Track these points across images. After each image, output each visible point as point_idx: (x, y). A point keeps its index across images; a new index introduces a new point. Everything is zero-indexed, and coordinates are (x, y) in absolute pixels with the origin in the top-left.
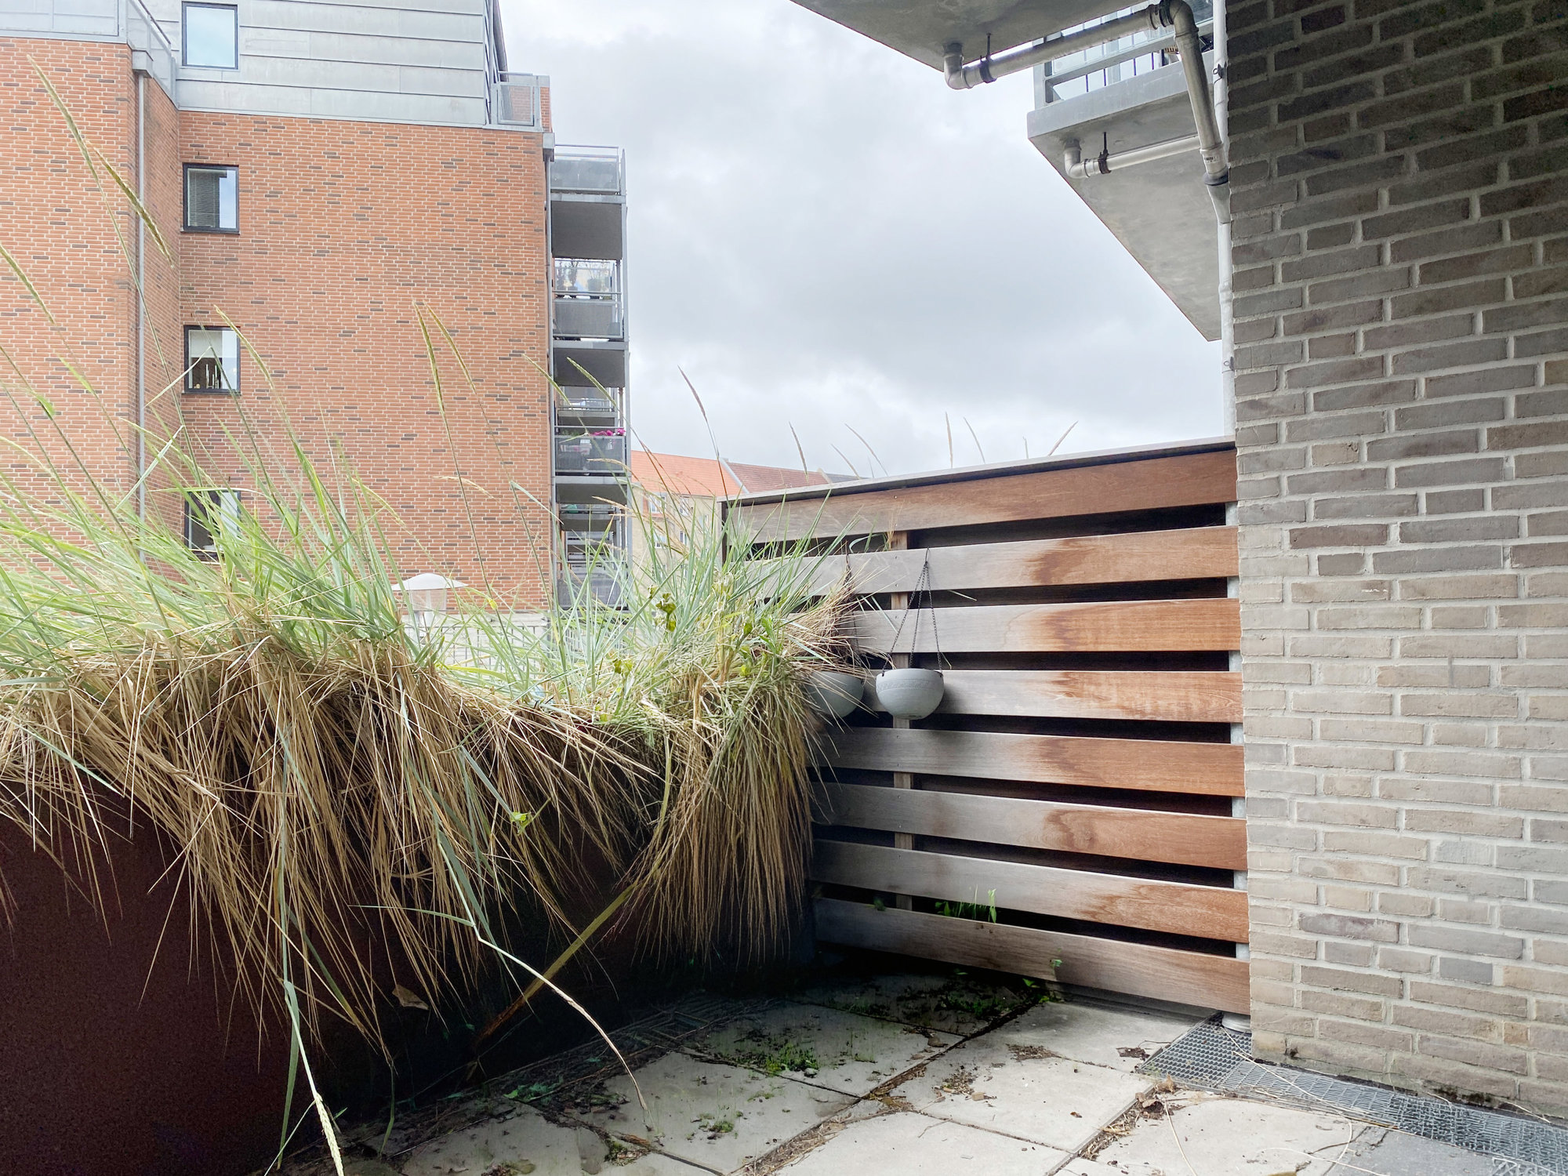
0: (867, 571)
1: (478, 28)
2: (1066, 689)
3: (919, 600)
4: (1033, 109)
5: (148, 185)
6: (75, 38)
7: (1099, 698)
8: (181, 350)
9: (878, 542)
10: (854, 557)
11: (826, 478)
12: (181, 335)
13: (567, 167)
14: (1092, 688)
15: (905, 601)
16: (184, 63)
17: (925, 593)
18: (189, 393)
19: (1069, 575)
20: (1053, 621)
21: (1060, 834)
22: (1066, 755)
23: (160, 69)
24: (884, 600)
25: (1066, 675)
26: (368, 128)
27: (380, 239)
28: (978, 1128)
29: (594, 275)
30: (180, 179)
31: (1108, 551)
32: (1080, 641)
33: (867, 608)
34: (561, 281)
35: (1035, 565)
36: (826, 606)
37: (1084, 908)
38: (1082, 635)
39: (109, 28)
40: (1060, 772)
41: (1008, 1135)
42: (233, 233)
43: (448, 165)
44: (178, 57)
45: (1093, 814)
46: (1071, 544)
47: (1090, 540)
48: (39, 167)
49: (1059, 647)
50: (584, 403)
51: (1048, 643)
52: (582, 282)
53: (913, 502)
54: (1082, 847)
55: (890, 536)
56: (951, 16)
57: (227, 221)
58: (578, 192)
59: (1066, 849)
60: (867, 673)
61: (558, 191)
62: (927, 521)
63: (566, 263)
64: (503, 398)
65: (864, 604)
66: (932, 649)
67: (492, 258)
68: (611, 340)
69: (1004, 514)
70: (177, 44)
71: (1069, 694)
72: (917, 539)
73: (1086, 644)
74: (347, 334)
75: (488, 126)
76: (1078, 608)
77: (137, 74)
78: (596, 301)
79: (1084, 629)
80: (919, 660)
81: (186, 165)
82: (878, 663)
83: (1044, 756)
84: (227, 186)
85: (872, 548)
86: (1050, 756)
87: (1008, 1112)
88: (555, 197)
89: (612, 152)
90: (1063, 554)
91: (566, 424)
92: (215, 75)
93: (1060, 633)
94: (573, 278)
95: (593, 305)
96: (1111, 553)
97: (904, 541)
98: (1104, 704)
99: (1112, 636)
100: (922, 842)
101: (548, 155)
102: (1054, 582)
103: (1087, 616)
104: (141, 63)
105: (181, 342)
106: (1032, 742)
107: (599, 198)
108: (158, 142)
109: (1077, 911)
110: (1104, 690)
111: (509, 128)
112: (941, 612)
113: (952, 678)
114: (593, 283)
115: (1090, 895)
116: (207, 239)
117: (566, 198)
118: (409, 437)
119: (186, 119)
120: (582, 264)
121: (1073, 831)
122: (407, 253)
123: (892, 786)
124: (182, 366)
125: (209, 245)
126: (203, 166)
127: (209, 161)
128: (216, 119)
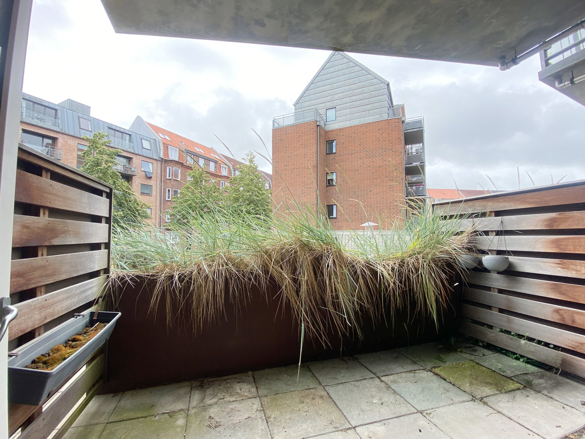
0: (479, 224)
1: (386, 97)
2: (561, 266)
3: (499, 233)
4: (541, 70)
5: (320, 147)
6: (307, 122)
7: (577, 271)
8: (326, 178)
9: (484, 215)
10: (476, 219)
11: (491, 192)
12: (326, 175)
13: (408, 124)
14: (573, 267)
15: (494, 233)
16: (326, 121)
17: (501, 231)
18: (327, 186)
19: (562, 225)
20: (553, 242)
21: (559, 317)
22: (562, 290)
23: (322, 124)
24: (487, 233)
25: (561, 261)
26: (361, 126)
27: (364, 149)
28: (511, 419)
29: (417, 148)
30: (326, 144)
31: (579, 217)
32: (567, 249)
33: (481, 235)
34: (408, 151)
35: (546, 222)
36: (465, 234)
37: (570, 345)
38: (568, 247)
39: (313, 118)
40: (559, 295)
41: (523, 426)
42: (335, 153)
43: (379, 130)
44: (325, 121)
45: (574, 312)
46: (562, 215)
47: (571, 213)
48: (302, 147)
49: (558, 251)
50: (416, 179)
51: (553, 249)
52: (414, 150)
53: (496, 202)
54: (569, 323)
55: (488, 213)
56: (500, 48)
57: (334, 151)
58: (412, 129)
59: (562, 322)
60: (480, 256)
61: (406, 130)
62: (502, 208)
63: (410, 146)
64: (392, 180)
65: (479, 233)
66: (504, 249)
67: (389, 149)
68: (421, 163)
69: (532, 205)
70: (325, 118)
71: (562, 268)
72: (498, 214)
73: (570, 250)
74: (357, 170)
75: (389, 119)
76: (564, 237)
77: (318, 126)
78: (418, 154)
79: (569, 245)
80: (499, 252)
81: (327, 141)
82: (484, 252)
83: (551, 289)
84: (334, 144)
85: (481, 217)
86: (555, 289)
87: (526, 417)
88: (406, 131)
89: (421, 118)
90: (559, 218)
91: (411, 184)
92: (332, 122)
93: (558, 247)
94: (411, 150)
95: (417, 155)
96: (580, 218)
97: (493, 214)
98: (579, 273)
99: (581, 248)
100: (501, 311)
101: (403, 122)
102: (555, 228)
103: (570, 241)
104: (318, 124)
105: (326, 177)
106: (546, 283)
107: (417, 129)
108: (321, 138)
109: (566, 345)
110: (579, 268)
111: (393, 118)
112: (507, 237)
113: (512, 259)
114: (416, 150)
115: (572, 341)
116: (330, 155)
117: (408, 131)
118: (371, 191)
119: (326, 132)
120: (414, 146)
121: (565, 316)
122: (370, 151)
123: (491, 291)
124: (326, 181)
125: (330, 157)
126: (330, 141)
127: (331, 140)
128: (332, 131)
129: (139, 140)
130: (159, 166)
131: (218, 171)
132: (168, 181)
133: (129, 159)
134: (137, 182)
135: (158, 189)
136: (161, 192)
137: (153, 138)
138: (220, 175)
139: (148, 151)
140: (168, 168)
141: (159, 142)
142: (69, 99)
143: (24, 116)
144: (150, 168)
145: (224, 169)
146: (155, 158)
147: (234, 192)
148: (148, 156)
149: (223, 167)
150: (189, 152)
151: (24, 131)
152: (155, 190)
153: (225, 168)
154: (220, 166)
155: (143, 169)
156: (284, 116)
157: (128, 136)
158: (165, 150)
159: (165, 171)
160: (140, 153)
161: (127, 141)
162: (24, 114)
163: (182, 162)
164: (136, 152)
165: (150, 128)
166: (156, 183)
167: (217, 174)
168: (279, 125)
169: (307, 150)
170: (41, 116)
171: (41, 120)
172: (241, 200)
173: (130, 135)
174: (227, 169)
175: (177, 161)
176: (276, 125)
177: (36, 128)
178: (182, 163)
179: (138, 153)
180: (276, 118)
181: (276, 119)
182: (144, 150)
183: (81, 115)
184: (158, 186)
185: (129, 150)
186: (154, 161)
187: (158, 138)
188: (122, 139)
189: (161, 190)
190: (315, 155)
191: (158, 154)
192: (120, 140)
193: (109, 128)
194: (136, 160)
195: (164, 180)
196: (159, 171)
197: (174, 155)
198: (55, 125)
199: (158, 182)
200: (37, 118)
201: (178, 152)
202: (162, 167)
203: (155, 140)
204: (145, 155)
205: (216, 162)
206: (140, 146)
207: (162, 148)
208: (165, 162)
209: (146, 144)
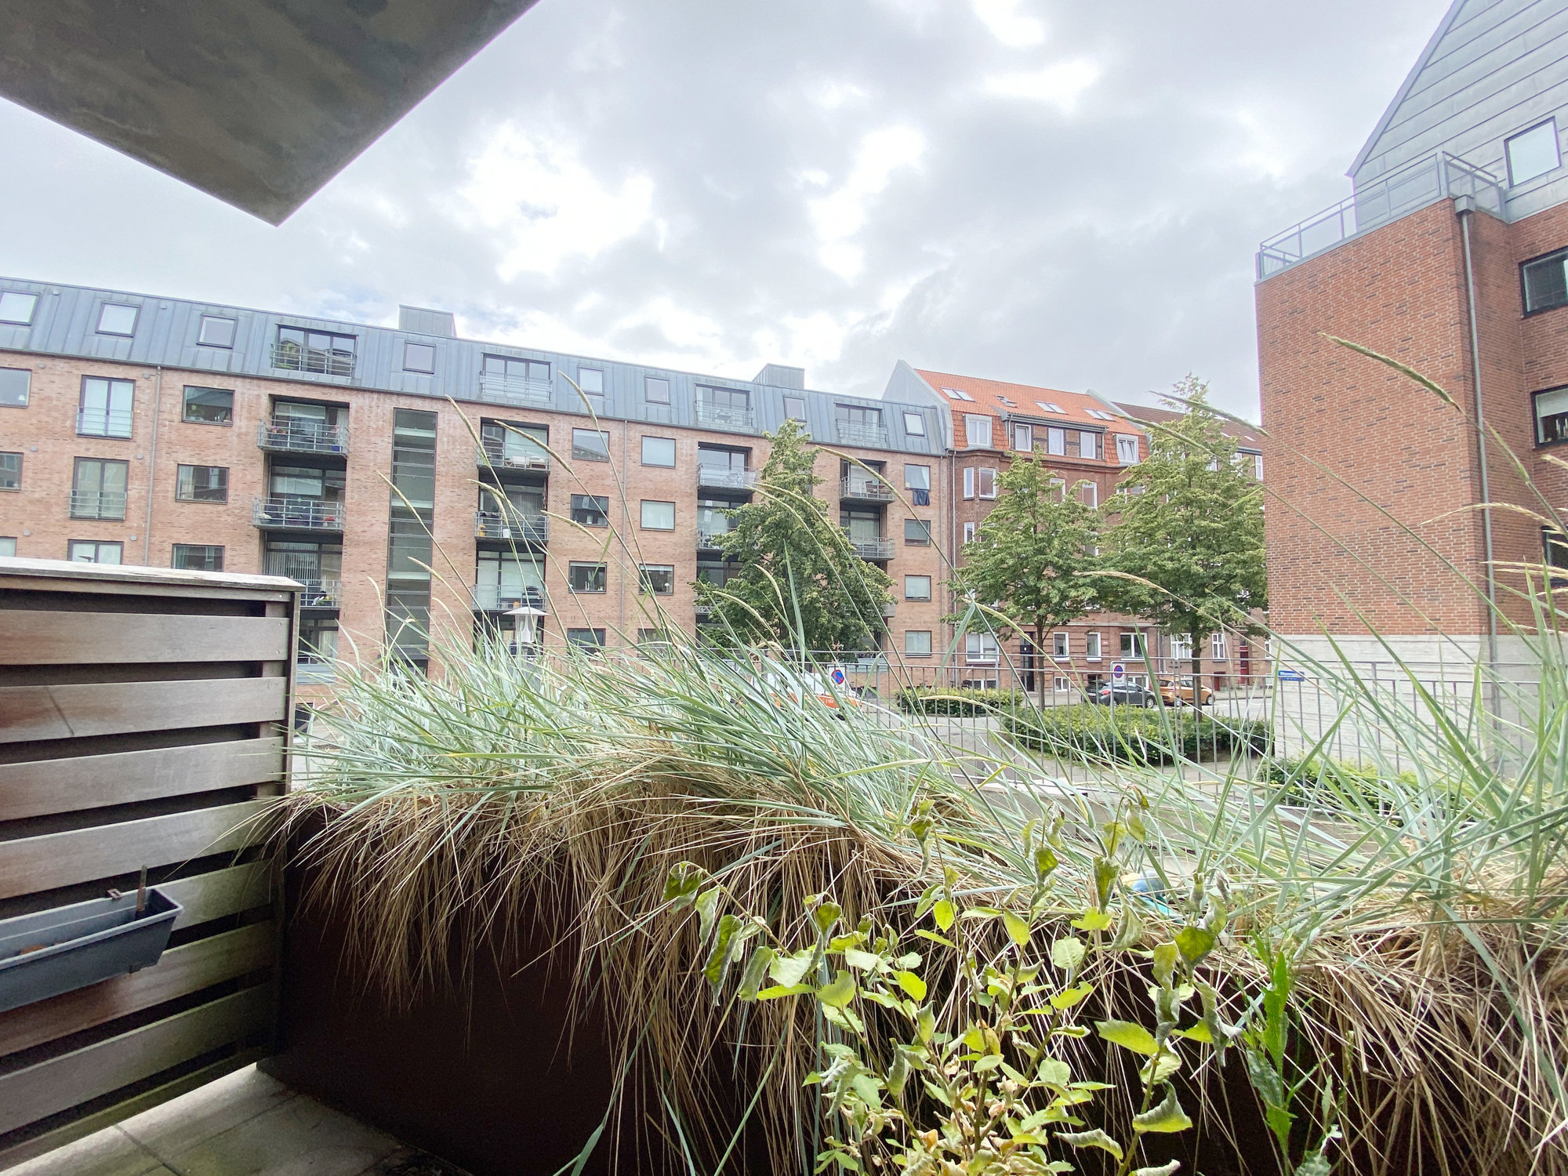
5: (1480, 294)
6: (1407, 214)
8: (1529, 414)
12: (1527, 401)
16: (1511, 185)
23: (1486, 201)
30: (1517, 277)
39: (1433, 195)
44: (1505, 187)
70: (1502, 176)
77: (1460, 215)
81: (1521, 264)
92: (1543, 181)
104: (1462, 205)
105: (1528, 407)
108: (1487, 259)
116: (1547, 316)
119: (1517, 228)
124: (1530, 427)
125: (1544, 322)
126: (1536, 258)
127: (1543, 251)
128: (1546, 216)
129: (898, 417)
130: (945, 469)
131: (1106, 457)
132: (968, 504)
133: (880, 466)
134: (895, 516)
135: (944, 527)
136: (951, 533)
137: (929, 405)
138: (1114, 465)
139: (919, 439)
140: (965, 470)
141: (942, 411)
142: (769, 365)
143: (701, 418)
144: (923, 478)
145: (1126, 445)
146: (934, 452)
147: (1138, 512)
148: (919, 451)
149: (1121, 442)
150: (1017, 421)
151: (703, 446)
152: (937, 529)
153: (1131, 443)
154: (1114, 439)
155: (908, 485)
156: (1303, 226)
157: (875, 414)
158: (959, 428)
159: (960, 481)
160: (902, 449)
161: (875, 426)
162: (700, 414)
163: (999, 449)
164: (893, 448)
165: (924, 382)
166: (938, 513)
167: (1103, 464)
168: (1284, 261)
169: (1413, 319)
170: (725, 411)
171: (726, 418)
172: (1160, 535)
173: (879, 410)
174: (1136, 444)
175: (989, 449)
176: (1272, 267)
177: (718, 435)
178: (1002, 453)
179: (896, 449)
180: (1267, 244)
181: (1270, 247)
182: (909, 438)
183: (787, 392)
184: (945, 520)
185: (877, 446)
186: (933, 459)
187: (941, 402)
188: (864, 424)
189: (951, 529)
190: (1454, 332)
191: (941, 440)
192: (860, 426)
193: (838, 405)
194: (893, 465)
195: (957, 503)
196: (945, 484)
197: (980, 436)
198: (747, 424)
199: (945, 511)
200: (720, 417)
201: (989, 426)
202: (951, 472)
203: (935, 408)
204: (912, 450)
205: (1099, 432)
206: (901, 432)
207: (950, 424)
208: (959, 457)
209: (914, 424)
